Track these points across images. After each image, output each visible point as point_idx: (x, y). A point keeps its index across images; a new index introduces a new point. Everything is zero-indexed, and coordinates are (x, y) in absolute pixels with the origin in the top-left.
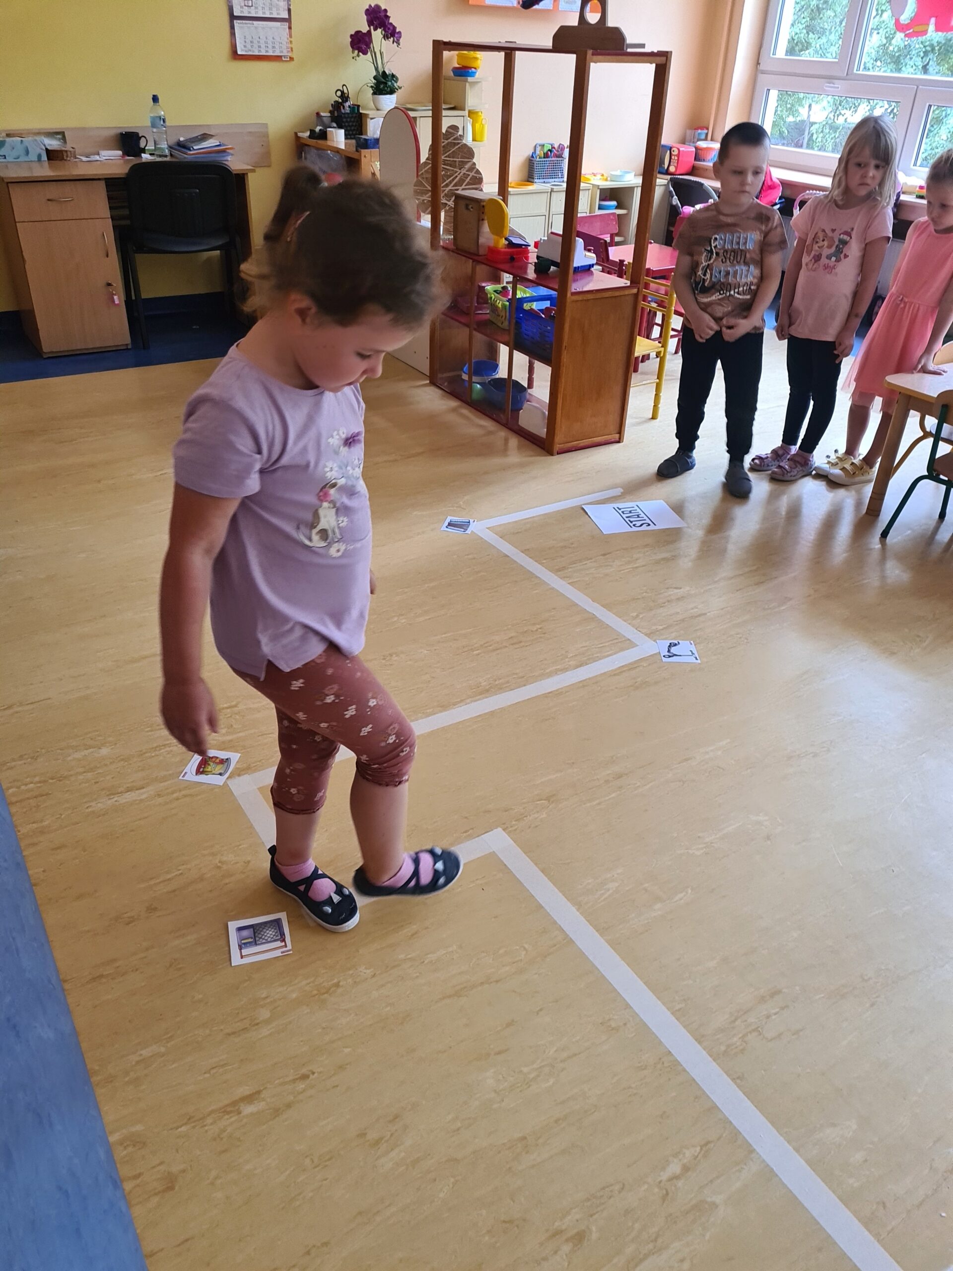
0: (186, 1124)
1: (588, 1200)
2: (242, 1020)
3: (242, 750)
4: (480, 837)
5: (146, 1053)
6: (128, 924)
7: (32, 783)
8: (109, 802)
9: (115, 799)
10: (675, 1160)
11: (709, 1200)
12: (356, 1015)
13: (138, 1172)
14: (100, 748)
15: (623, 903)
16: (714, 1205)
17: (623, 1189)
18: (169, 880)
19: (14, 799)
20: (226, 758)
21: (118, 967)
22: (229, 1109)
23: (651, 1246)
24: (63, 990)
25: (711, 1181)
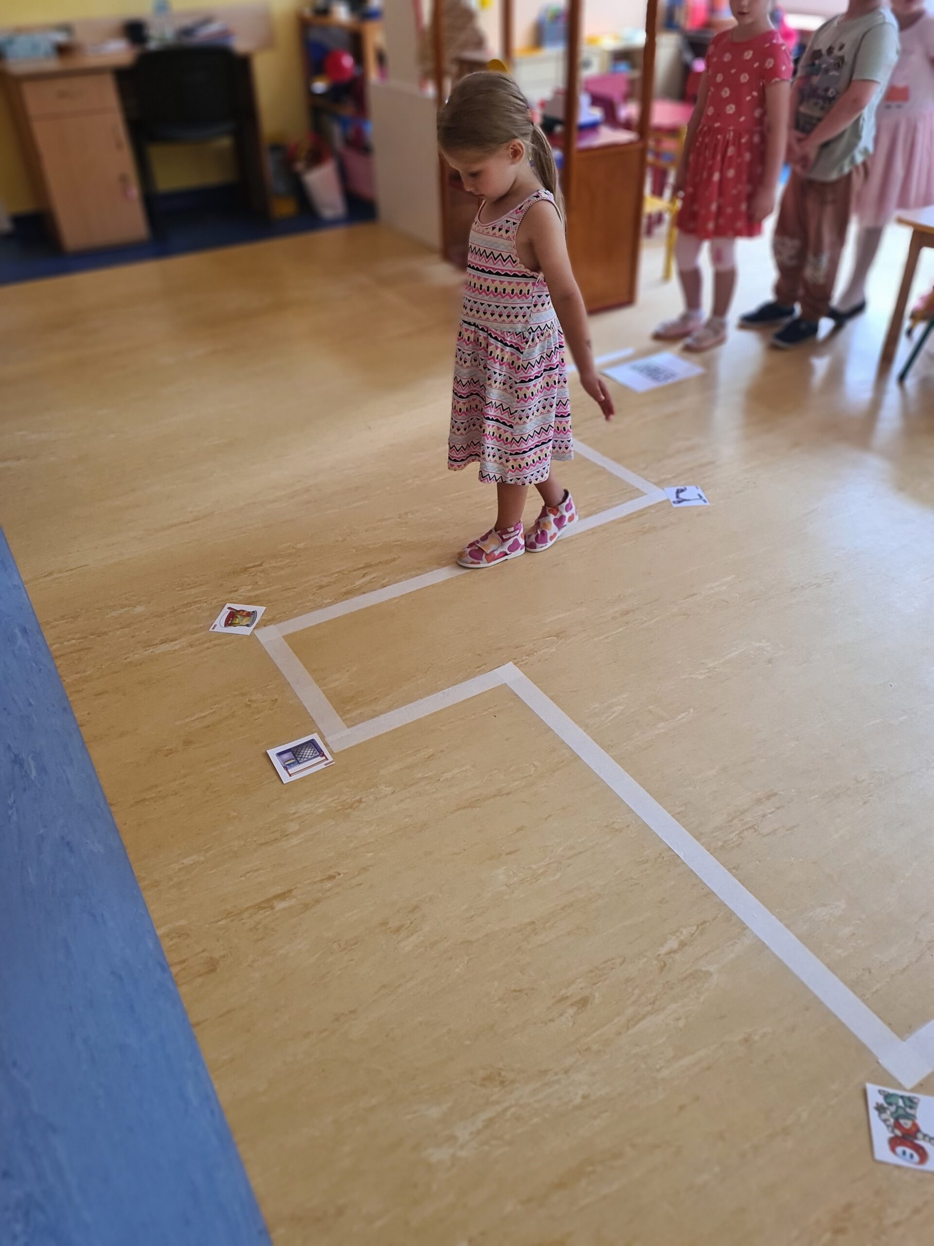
0: (225, 918)
1: (591, 971)
2: (273, 832)
3: (267, 603)
4: (492, 671)
5: (187, 861)
6: (167, 755)
7: (74, 639)
8: (147, 653)
9: (151, 650)
10: (674, 938)
11: (704, 969)
12: (378, 825)
13: (184, 957)
14: (135, 607)
15: (628, 723)
16: (709, 974)
17: (623, 962)
18: (203, 717)
19: (58, 653)
20: (253, 611)
21: (159, 792)
22: (263, 905)
23: (649, 1008)
24: (110, 813)
25: (706, 954)
